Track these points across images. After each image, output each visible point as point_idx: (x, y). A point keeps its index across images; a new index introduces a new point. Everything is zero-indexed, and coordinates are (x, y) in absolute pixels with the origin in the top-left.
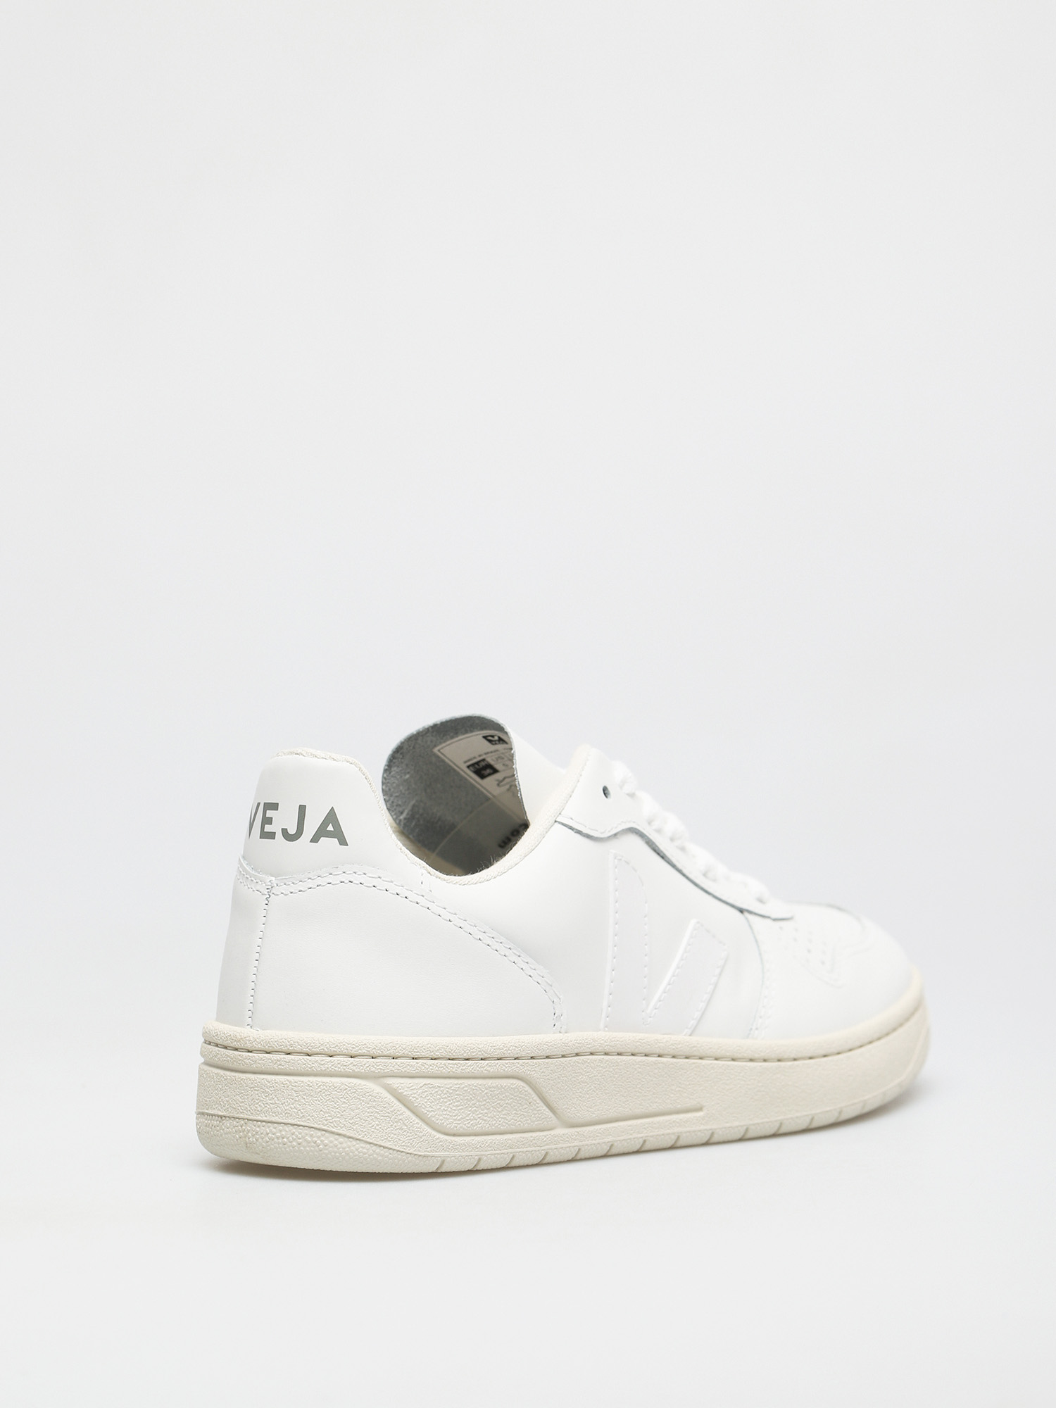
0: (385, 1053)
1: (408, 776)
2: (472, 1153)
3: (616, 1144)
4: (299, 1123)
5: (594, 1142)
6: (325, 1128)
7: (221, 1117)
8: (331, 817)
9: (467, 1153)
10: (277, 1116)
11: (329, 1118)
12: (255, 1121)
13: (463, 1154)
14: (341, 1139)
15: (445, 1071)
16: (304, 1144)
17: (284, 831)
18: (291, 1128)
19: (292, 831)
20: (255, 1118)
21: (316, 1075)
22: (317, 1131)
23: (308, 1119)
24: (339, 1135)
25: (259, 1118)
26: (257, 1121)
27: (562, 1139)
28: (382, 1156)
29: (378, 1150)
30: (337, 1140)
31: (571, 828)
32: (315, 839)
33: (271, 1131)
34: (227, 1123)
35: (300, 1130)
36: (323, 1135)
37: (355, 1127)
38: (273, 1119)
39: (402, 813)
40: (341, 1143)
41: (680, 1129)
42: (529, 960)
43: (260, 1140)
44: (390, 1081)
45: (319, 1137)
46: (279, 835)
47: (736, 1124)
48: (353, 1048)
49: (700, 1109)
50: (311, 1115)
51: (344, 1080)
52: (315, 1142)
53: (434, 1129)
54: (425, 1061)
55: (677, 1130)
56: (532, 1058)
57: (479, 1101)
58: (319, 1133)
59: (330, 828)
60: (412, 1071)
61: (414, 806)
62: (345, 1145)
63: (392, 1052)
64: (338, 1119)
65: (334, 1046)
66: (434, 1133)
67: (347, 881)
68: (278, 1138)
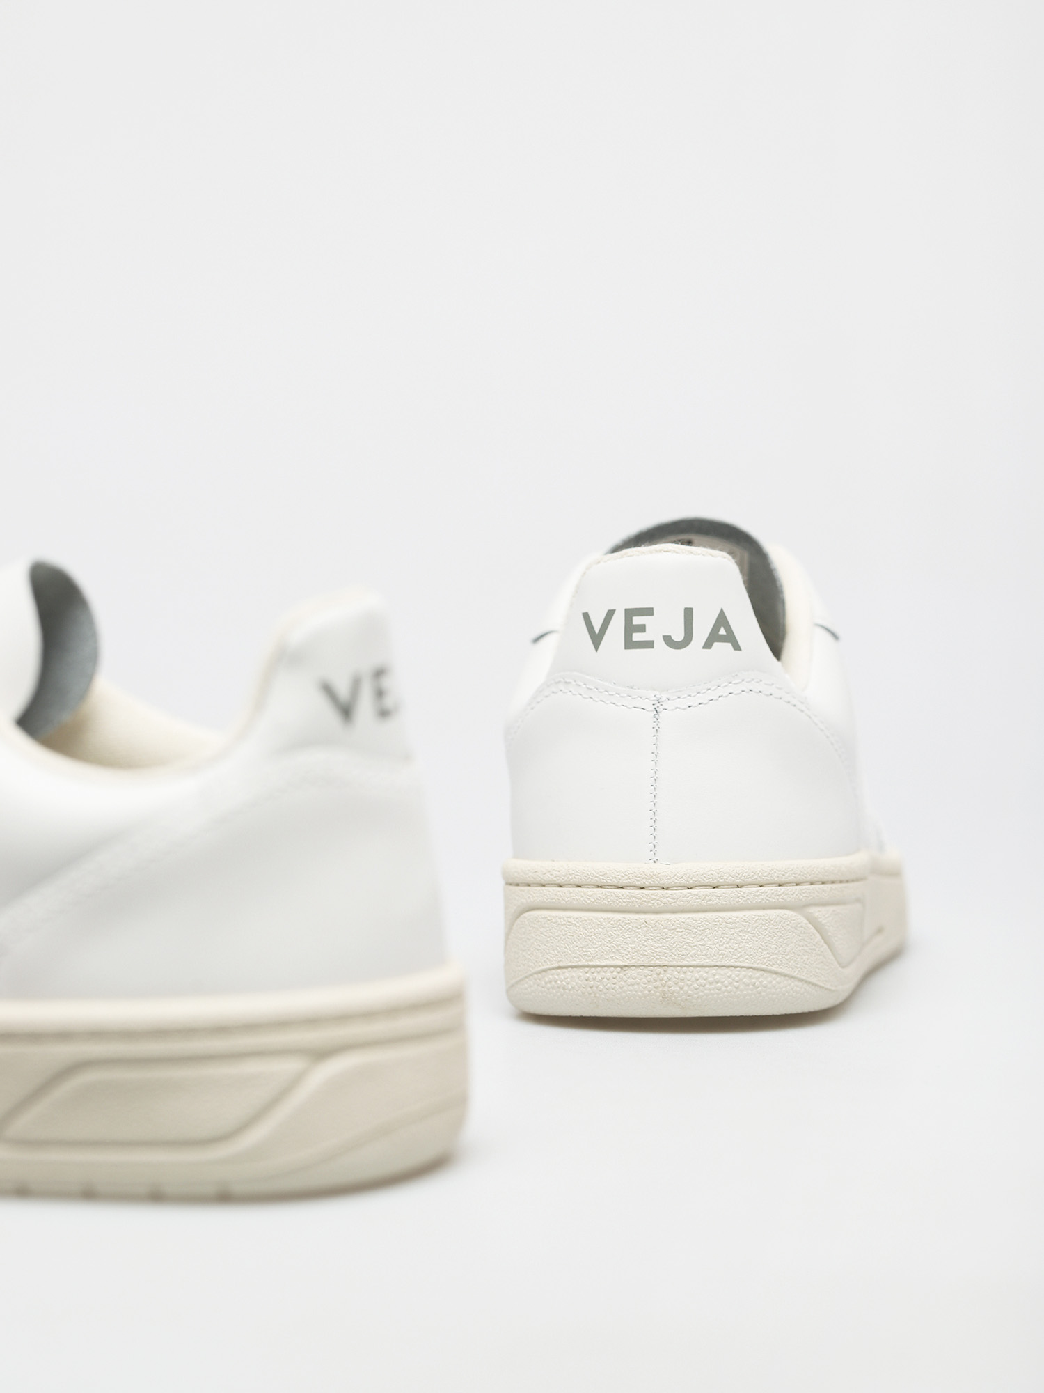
0: (807, 879)
4: (736, 964)
6: (764, 967)
7: (621, 967)
8: (722, 620)
10: (709, 958)
11: (768, 955)
12: (678, 966)
14: (778, 979)
16: (742, 987)
17: (668, 640)
18: (727, 970)
19: (679, 636)
20: (679, 963)
21: (750, 909)
22: (755, 972)
23: (747, 959)
24: (776, 973)
25: (685, 963)
26: (681, 966)
28: (810, 994)
29: (808, 988)
30: (775, 979)
32: (708, 645)
33: (701, 976)
34: (633, 973)
35: (736, 972)
36: (762, 976)
37: (790, 964)
38: (705, 963)
40: (778, 983)
43: (686, 988)
45: (757, 978)
46: (660, 644)
48: (783, 875)
50: (749, 954)
52: (754, 985)
53: (837, 961)
54: (830, 886)
58: (758, 974)
59: (722, 632)
60: (825, 897)
62: (781, 985)
64: (776, 956)
65: (765, 874)
66: (837, 965)
67: (748, 690)
68: (711, 983)
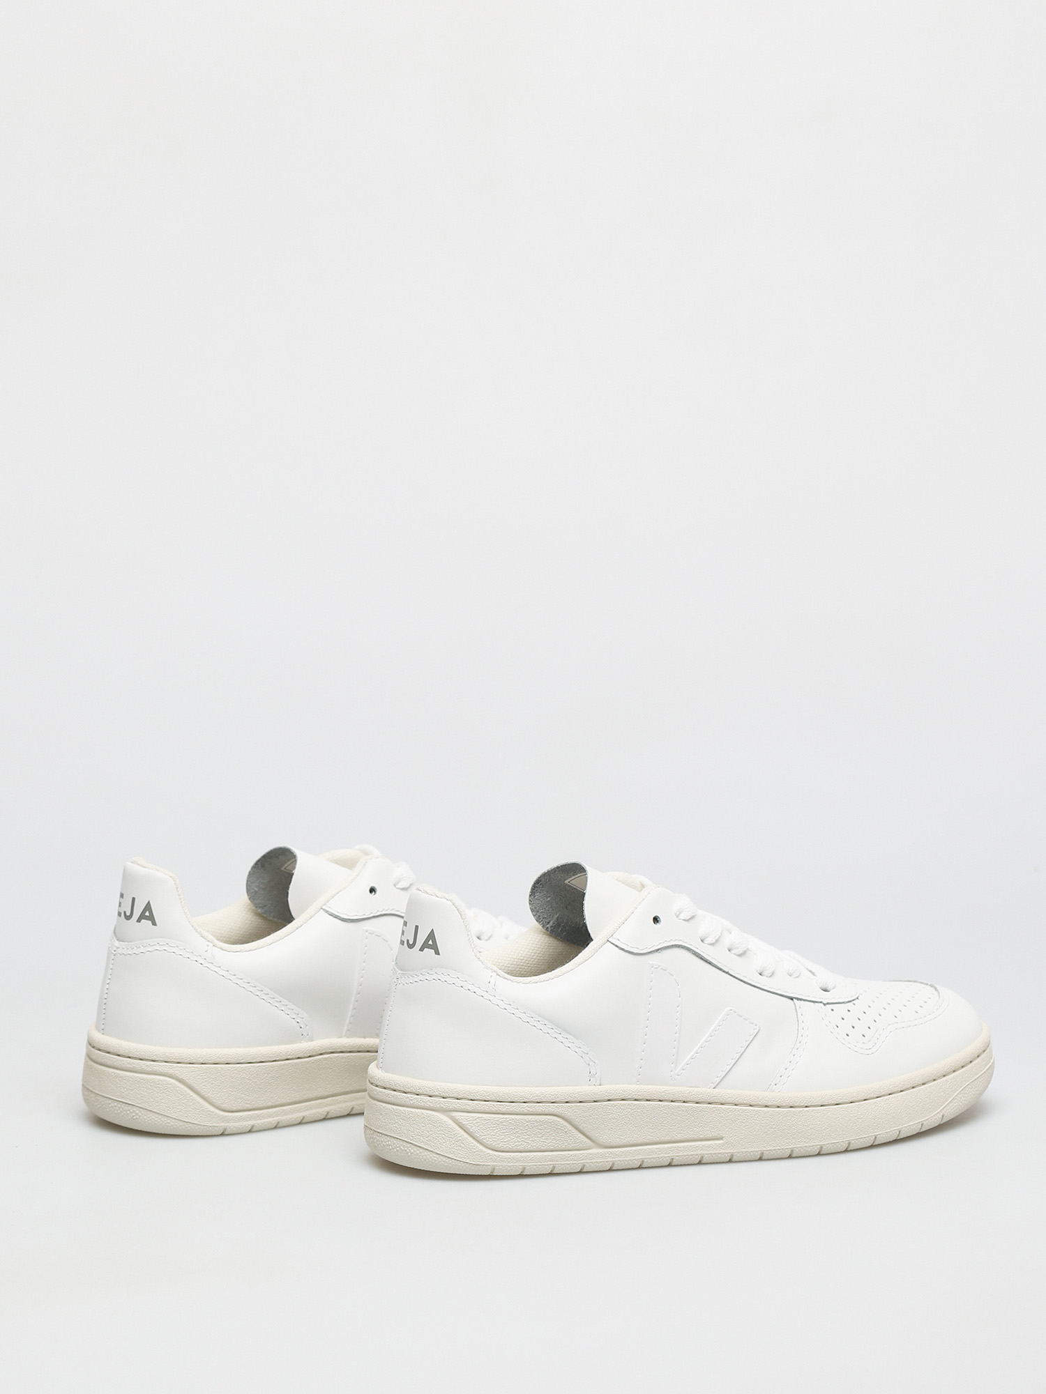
0: (451, 1096)
1: (549, 899)
2: (516, 1164)
3: (645, 1160)
5: (625, 1159)
6: (411, 1142)
8: (432, 935)
9: (512, 1164)
11: (414, 1136)
13: (509, 1164)
14: (421, 1150)
15: (494, 1110)
16: (400, 1151)
17: (408, 942)
19: (411, 942)
21: (408, 1106)
24: (420, 1147)
27: (595, 1157)
28: (447, 1163)
29: (444, 1159)
31: (617, 946)
37: (429, 1143)
39: (548, 923)
40: (421, 1153)
41: (702, 1152)
42: (568, 1036)
44: (454, 1114)
45: (408, 1148)
47: (755, 1149)
48: (431, 1091)
49: (721, 1138)
51: (423, 1111)
53: (486, 1147)
54: (479, 1102)
55: (699, 1152)
56: (567, 1102)
57: (522, 1130)
59: (430, 942)
60: (469, 1108)
61: (558, 917)
62: (423, 1154)
63: (455, 1095)
64: (419, 1137)
66: (485, 1149)
67: (438, 979)
